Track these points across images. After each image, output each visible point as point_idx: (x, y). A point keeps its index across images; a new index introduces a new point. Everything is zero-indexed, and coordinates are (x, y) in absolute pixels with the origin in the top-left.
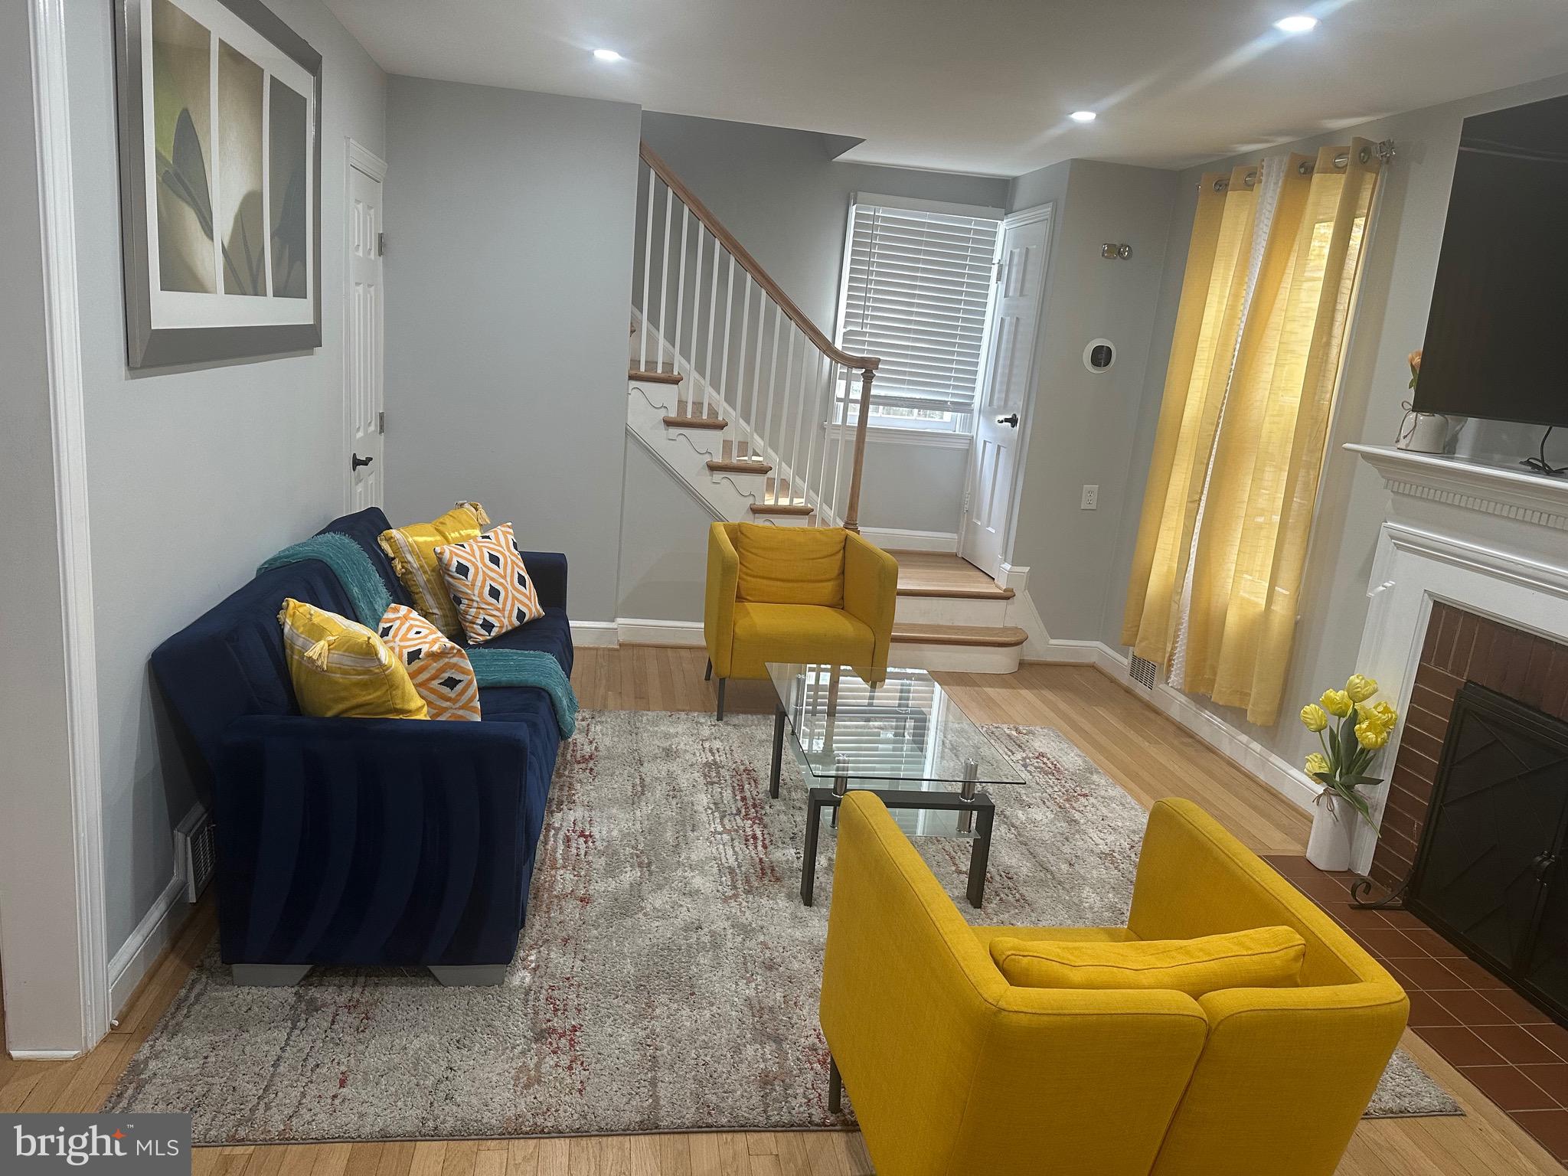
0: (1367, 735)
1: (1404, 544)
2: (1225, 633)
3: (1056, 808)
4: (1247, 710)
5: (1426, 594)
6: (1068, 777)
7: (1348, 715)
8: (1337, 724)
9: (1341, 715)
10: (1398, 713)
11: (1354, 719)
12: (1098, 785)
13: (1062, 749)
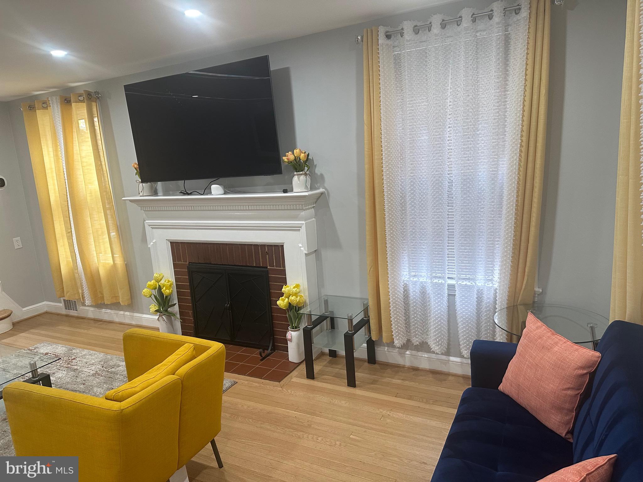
0: (166, 291)
1: (154, 227)
2: (101, 277)
3: (66, 369)
4: (120, 302)
5: (167, 241)
6: (63, 356)
7: (157, 287)
8: (155, 292)
9: (155, 289)
10: (172, 281)
11: (160, 288)
12: (77, 353)
13: (54, 348)
